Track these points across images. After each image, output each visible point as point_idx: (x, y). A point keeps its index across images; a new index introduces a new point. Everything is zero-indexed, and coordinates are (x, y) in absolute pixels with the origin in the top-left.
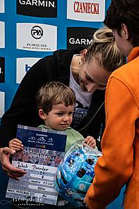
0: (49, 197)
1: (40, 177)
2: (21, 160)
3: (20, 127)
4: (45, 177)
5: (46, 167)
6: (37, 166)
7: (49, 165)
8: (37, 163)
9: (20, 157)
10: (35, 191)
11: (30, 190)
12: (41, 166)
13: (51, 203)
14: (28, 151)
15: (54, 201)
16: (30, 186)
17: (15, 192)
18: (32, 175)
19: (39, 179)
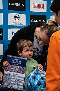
0: (19, 87)
1: (16, 78)
2: (8, 70)
3: (8, 56)
4: (18, 78)
5: (18, 74)
6: (15, 73)
7: (19, 73)
8: (14, 72)
9: (7, 69)
10: (14, 84)
11: (12, 84)
12: (16, 73)
13: (20, 90)
14: (11, 67)
15: (22, 88)
16: (12, 82)
17: (6, 84)
18: (12, 77)
19: (15, 79)
